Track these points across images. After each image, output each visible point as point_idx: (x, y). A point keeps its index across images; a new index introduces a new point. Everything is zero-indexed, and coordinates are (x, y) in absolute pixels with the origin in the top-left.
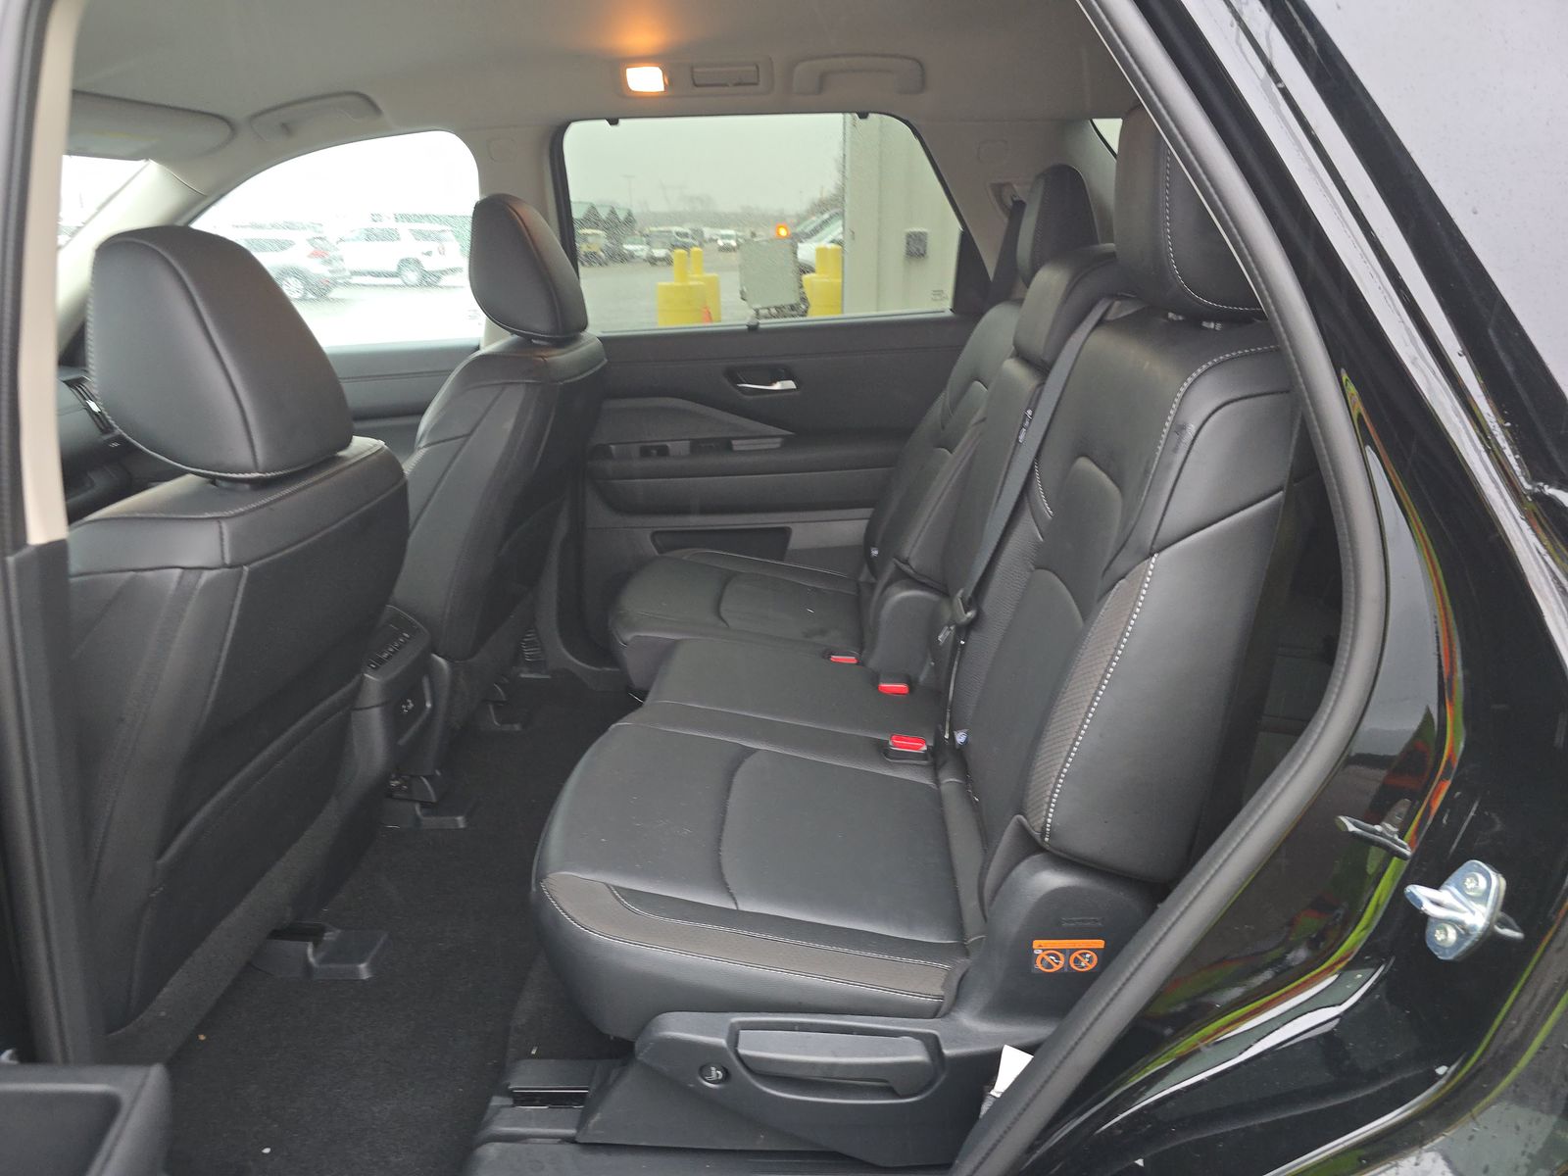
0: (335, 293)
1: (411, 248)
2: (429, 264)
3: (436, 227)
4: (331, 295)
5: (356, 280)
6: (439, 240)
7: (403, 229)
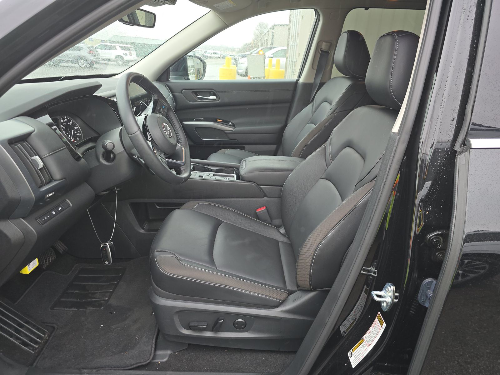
0: (95, 66)
1: (120, 52)
2: (126, 58)
3: (129, 46)
4: (94, 66)
5: (102, 62)
6: (129, 50)
7: (117, 46)
